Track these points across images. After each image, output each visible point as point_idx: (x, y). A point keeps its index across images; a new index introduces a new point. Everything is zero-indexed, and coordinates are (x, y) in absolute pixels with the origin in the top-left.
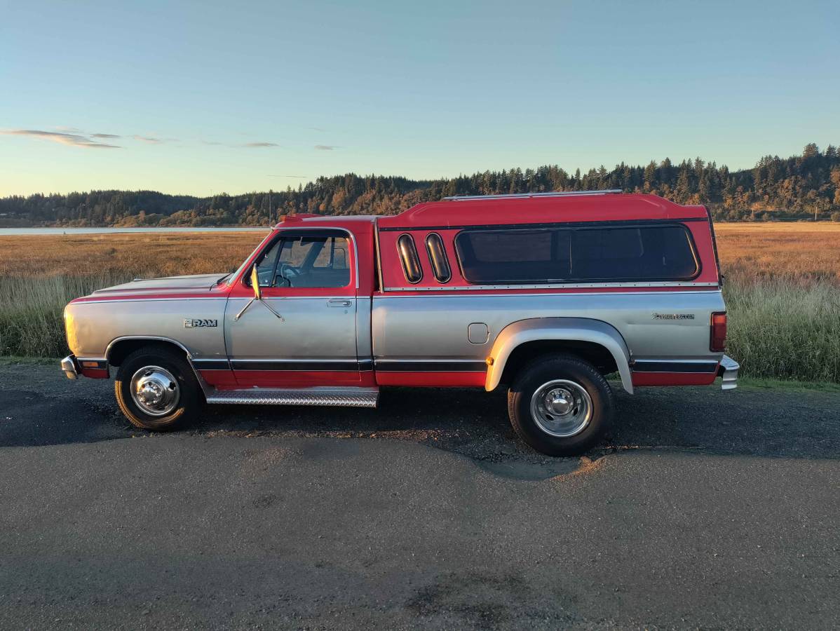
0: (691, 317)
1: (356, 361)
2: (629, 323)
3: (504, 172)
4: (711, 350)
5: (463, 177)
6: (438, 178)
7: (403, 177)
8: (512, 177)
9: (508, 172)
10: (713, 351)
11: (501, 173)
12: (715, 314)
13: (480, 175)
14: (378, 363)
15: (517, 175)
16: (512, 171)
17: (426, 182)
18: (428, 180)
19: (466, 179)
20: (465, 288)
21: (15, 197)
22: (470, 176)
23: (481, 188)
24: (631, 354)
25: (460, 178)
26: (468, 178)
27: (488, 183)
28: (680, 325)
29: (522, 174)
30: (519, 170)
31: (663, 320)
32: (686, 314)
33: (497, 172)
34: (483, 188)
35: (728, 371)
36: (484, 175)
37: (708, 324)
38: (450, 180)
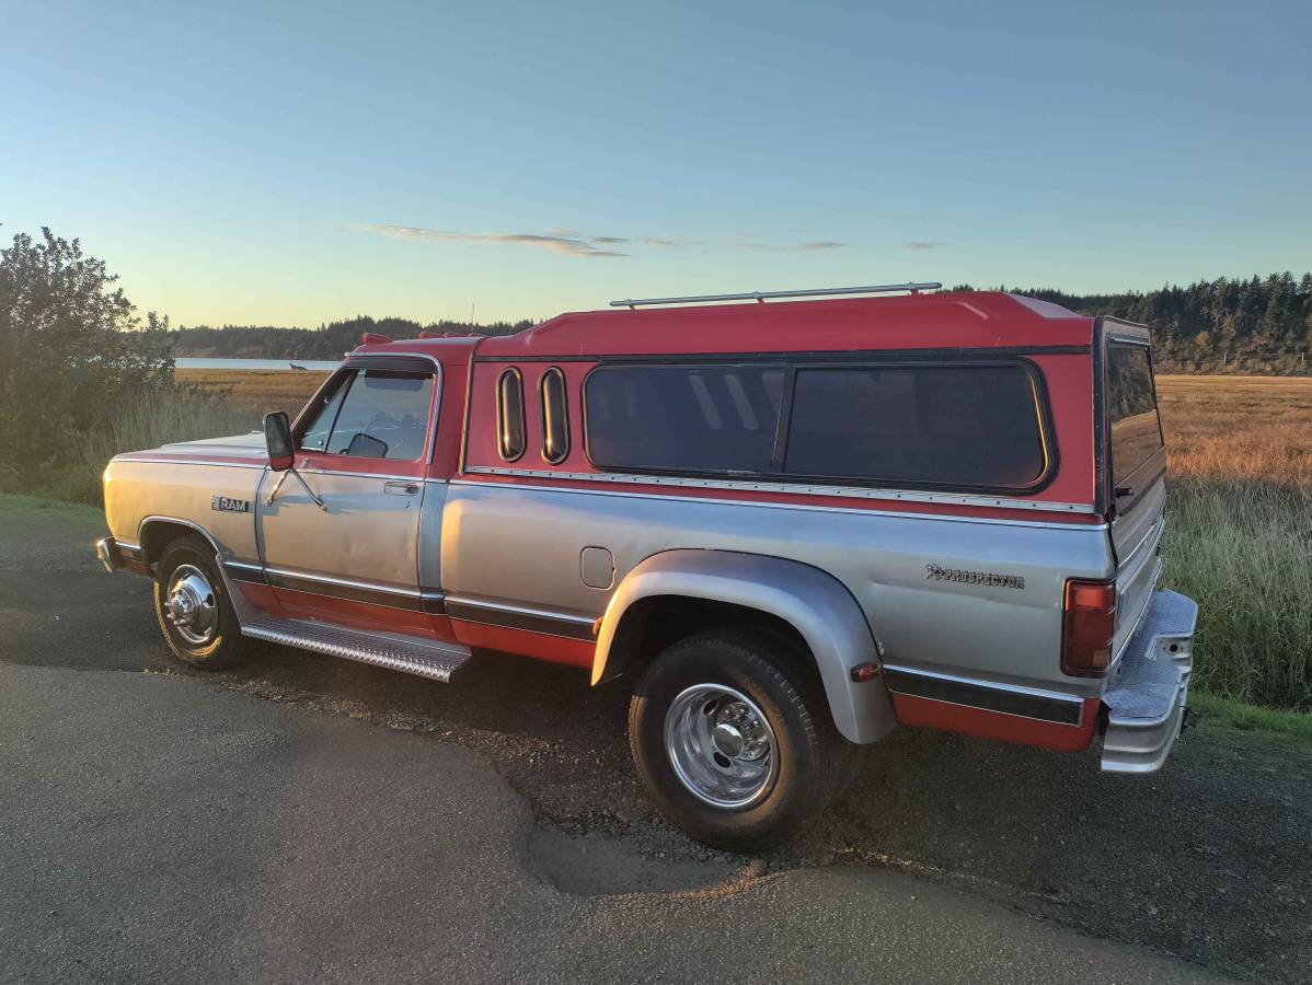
0: (1017, 583)
1: (418, 594)
2: (876, 581)
3: (1256, 280)
4: (1063, 670)
5: (1170, 290)
6: (1122, 292)
7: (1056, 290)
8: (1271, 290)
9: (1264, 279)
10: (1068, 674)
11: (1250, 280)
12: (1076, 583)
13: (1205, 286)
14: (450, 604)
15: (1283, 284)
16: (1274, 277)
17: (1098, 299)
18: (1103, 294)
19: (1177, 292)
20: (586, 477)
21: (501, 324)
22: (1185, 286)
23: (1205, 310)
24: (882, 651)
25: (1165, 290)
26: (1180, 291)
27: (1221, 299)
28: (991, 598)
29: (1294, 284)
30: (1287, 276)
31: (951, 584)
32: (1003, 573)
33: (1242, 281)
34: (1210, 308)
35: (1117, 727)
36: (1213, 287)
37: (1058, 605)
38: (1145, 295)
